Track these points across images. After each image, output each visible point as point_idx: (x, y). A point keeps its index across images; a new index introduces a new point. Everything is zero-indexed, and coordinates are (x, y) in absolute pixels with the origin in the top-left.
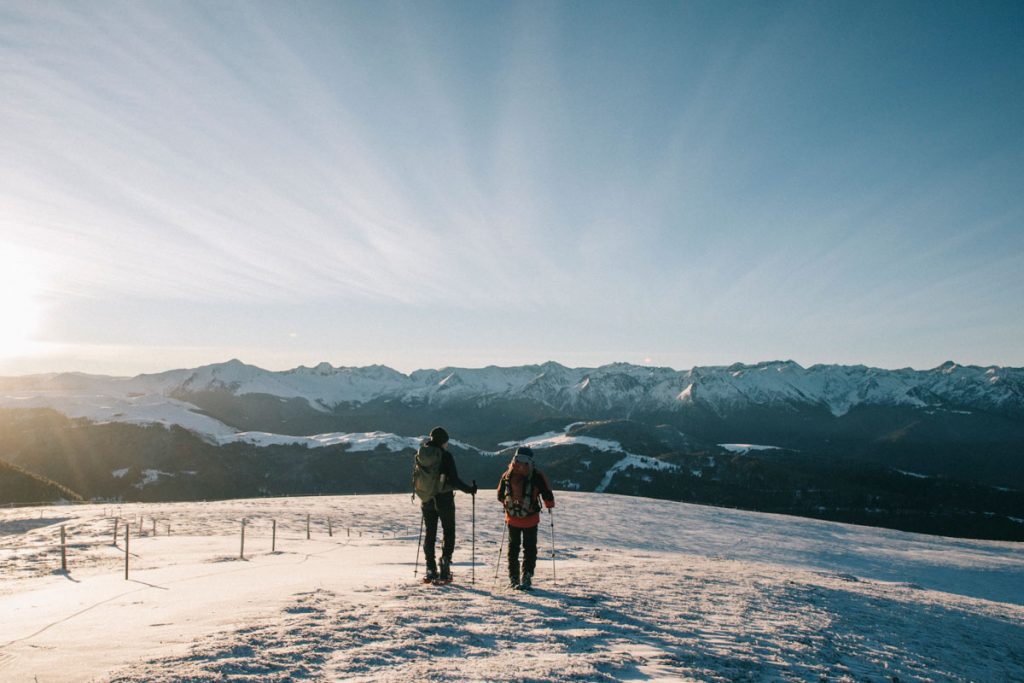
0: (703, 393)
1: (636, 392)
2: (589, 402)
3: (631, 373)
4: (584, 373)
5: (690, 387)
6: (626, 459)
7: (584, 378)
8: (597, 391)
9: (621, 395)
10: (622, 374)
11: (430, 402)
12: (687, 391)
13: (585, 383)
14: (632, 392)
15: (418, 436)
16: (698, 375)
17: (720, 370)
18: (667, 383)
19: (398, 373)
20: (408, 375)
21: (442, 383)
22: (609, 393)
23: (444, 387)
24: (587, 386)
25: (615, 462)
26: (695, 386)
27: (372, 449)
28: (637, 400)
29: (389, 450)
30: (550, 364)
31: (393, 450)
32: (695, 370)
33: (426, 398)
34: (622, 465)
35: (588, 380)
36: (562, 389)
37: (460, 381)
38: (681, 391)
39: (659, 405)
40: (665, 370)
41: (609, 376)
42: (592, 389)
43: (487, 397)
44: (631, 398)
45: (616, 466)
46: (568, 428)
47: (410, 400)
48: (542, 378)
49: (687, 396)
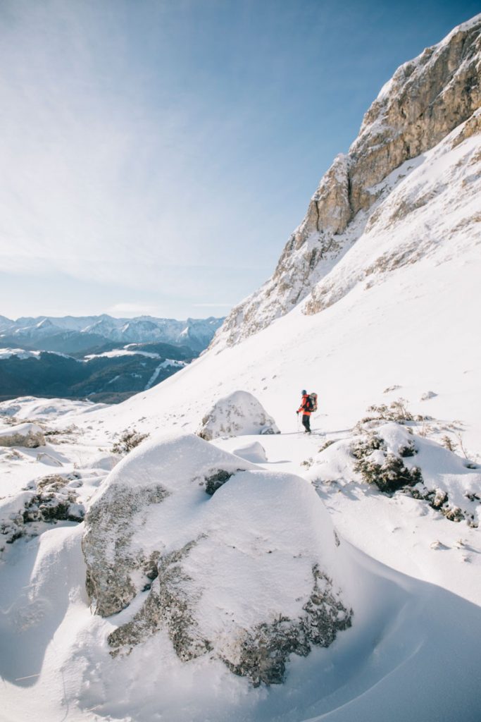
0: (195, 332)
1: (156, 332)
2: (129, 337)
3: (154, 322)
4: (125, 321)
5: (187, 329)
6: (165, 362)
7: (126, 324)
8: (134, 331)
9: (147, 333)
10: (148, 322)
11: (32, 336)
12: (185, 331)
13: (127, 327)
14: (153, 332)
15: (36, 350)
16: (191, 323)
17: (203, 321)
18: (174, 327)
19: (7, 319)
20: (15, 320)
21: (39, 325)
22: (140, 332)
23: (40, 327)
24: (128, 329)
25: (160, 363)
26: (189, 328)
27: (8, 358)
28: (157, 336)
29: (19, 358)
30: (104, 316)
31: (21, 359)
32: (190, 321)
33: (29, 334)
34: (164, 365)
35: (128, 325)
36: (113, 330)
37: (51, 323)
38: (181, 331)
39: (170, 339)
40: (171, 320)
41: (140, 322)
42: (130, 330)
43: (69, 333)
44: (153, 335)
45: (160, 365)
46: (126, 347)
47: (19, 335)
48: (100, 323)
49: (185, 334)
